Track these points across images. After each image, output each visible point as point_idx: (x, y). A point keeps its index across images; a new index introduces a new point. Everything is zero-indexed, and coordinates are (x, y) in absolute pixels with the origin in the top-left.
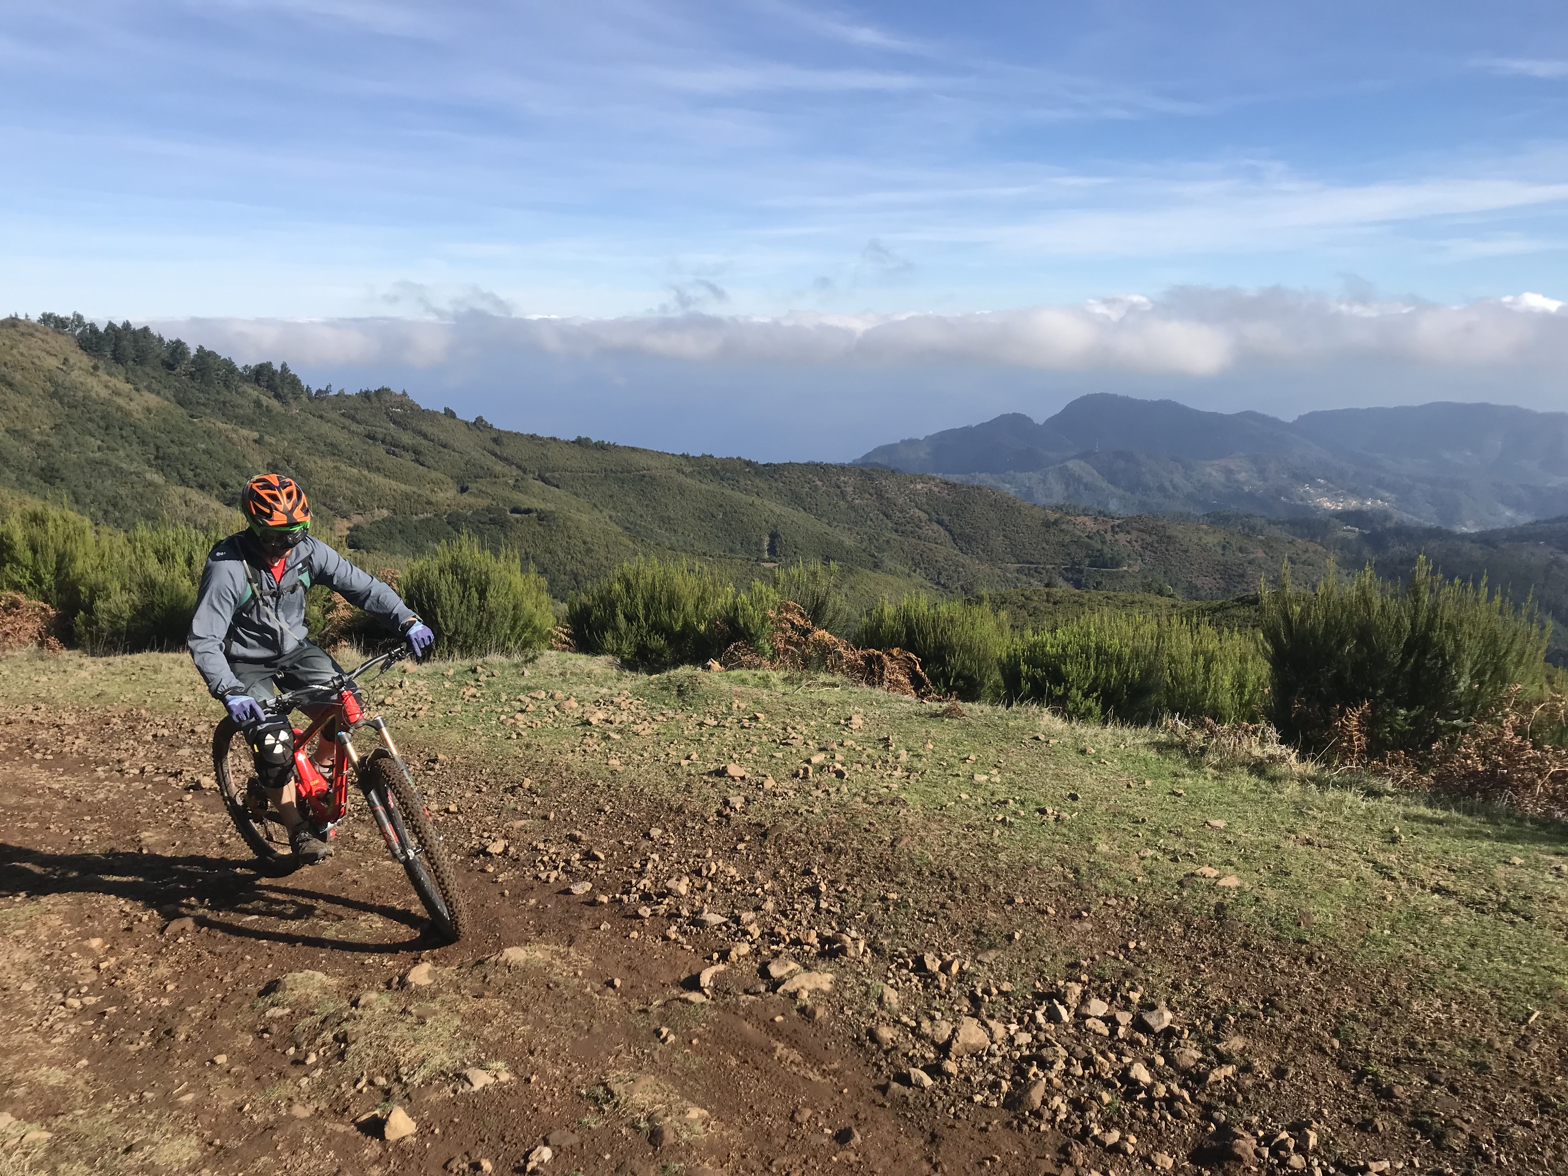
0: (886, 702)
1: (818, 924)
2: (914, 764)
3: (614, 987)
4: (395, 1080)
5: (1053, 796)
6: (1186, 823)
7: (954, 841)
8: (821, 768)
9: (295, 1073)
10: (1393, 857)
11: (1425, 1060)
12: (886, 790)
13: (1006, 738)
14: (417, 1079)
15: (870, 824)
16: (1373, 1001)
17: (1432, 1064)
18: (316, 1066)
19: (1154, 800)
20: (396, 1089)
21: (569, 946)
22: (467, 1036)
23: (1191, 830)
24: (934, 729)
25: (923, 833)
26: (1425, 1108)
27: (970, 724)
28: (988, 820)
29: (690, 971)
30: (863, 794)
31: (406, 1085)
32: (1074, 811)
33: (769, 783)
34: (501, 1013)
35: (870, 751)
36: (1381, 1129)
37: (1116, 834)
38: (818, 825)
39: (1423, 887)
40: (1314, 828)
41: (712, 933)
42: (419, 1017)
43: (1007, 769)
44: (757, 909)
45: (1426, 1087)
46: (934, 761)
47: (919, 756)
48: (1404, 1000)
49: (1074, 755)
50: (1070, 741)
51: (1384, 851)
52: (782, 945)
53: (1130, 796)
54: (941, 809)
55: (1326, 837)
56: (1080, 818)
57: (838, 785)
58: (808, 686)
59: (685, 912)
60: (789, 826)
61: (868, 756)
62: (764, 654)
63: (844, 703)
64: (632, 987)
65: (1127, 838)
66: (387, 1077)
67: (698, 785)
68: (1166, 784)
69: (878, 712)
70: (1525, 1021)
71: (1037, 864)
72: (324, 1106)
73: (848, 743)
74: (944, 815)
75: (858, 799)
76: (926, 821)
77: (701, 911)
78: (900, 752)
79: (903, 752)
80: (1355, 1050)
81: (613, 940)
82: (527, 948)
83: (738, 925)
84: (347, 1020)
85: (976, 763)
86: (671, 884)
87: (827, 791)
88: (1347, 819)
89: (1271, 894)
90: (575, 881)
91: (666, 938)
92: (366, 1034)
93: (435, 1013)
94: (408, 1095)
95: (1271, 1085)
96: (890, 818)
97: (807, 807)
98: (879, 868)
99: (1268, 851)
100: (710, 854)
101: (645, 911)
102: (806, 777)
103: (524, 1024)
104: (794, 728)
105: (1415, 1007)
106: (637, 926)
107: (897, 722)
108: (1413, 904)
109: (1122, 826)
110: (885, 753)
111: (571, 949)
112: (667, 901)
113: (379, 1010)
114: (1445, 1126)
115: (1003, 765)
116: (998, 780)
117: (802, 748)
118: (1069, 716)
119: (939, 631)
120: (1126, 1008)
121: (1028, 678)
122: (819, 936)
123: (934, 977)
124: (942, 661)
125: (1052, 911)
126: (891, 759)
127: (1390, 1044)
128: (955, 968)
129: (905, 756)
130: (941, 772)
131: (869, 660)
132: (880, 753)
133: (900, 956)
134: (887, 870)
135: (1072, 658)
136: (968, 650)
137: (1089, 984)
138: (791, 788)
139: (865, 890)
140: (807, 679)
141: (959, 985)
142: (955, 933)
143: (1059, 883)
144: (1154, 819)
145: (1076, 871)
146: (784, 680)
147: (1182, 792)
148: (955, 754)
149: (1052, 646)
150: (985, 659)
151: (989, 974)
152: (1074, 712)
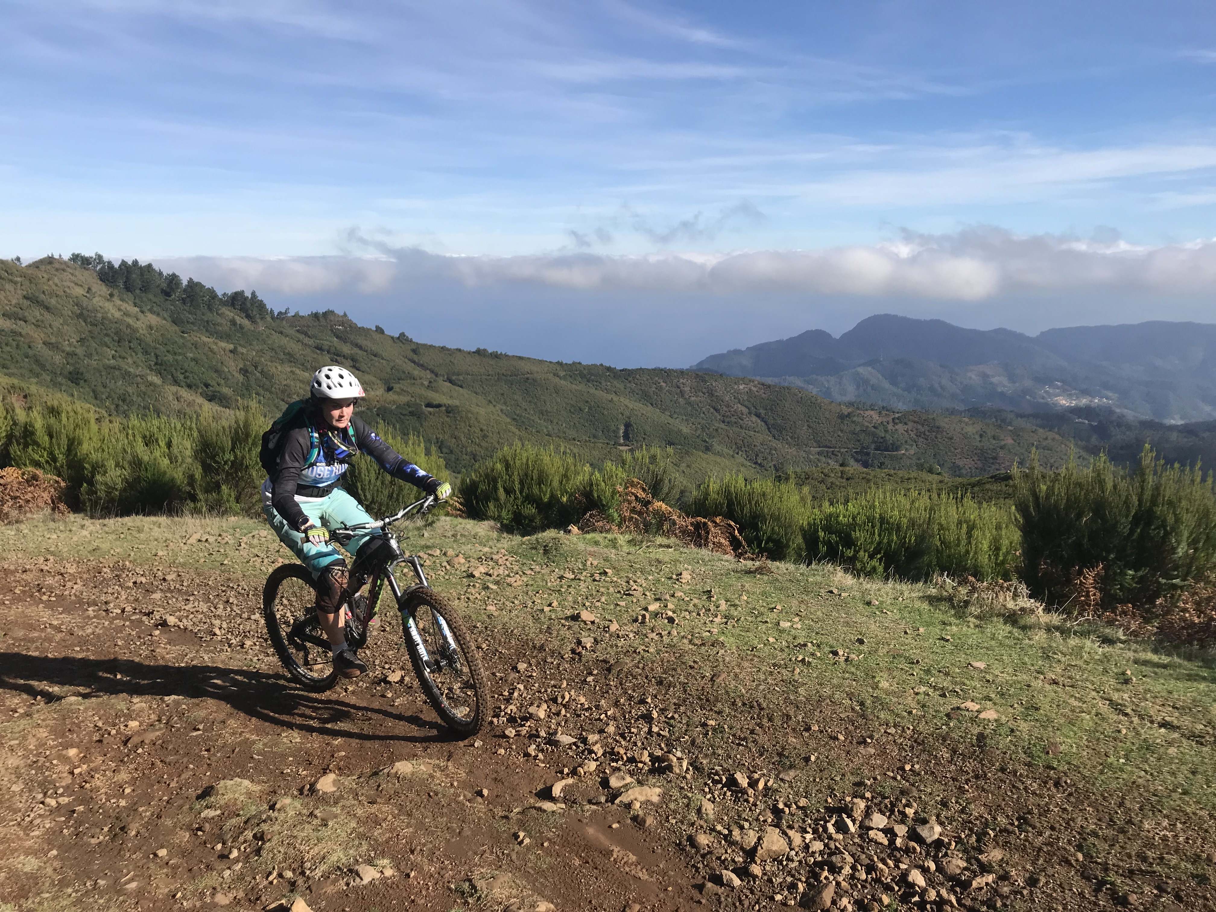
0: (710, 561)
1: (650, 745)
2: (731, 612)
3: (482, 796)
4: (300, 874)
5: (844, 641)
6: (952, 665)
7: (763, 677)
8: (656, 615)
9: (219, 865)
10: (1126, 696)
11: (1154, 872)
12: (708, 634)
13: (806, 592)
14: (318, 873)
15: (694, 662)
16: (1111, 820)
17: (1161, 875)
18: (237, 860)
19: (926, 644)
20: (300, 881)
21: (448, 760)
22: (362, 836)
23: (957, 670)
24: (748, 583)
25: (738, 671)
27: (777, 580)
28: (790, 660)
29: (545, 783)
30: (690, 637)
31: (308, 878)
32: (861, 654)
33: (614, 627)
34: (390, 817)
35: (696, 601)
37: (895, 673)
38: (653, 662)
39: (1152, 722)
40: (1059, 670)
41: (564, 751)
42: (323, 820)
43: (806, 617)
44: (601, 731)
45: (1156, 895)
46: (748, 610)
47: (735, 606)
48: (1137, 820)
49: (861, 606)
50: (858, 595)
51: (1118, 690)
52: (620, 763)
53: (907, 641)
54: (752, 650)
55: (1069, 678)
56: (865, 659)
57: (669, 629)
58: (648, 547)
59: (543, 734)
60: (628, 662)
61: (694, 605)
62: (613, 521)
63: (676, 561)
64: (497, 796)
65: (905, 676)
66: (294, 870)
67: (557, 627)
68: (936, 631)
69: (703, 569)
71: (830, 697)
72: (241, 894)
73: (679, 594)
74: (755, 656)
75: (685, 641)
76: (739, 660)
77: (556, 733)
78: (720, 602)
79: (722, 602)
80: (1096, 862)
81: (484, 756)
82: (414, 762)
83: (585, 745)
84: (264, 821)
85: (781, 612)
86: (532, 710)
87: (661, 634)
88: (1087, 663)
89: (1024, 726)
90: (456, 706)
91: (527, 755)
92: (279, 834)
93: (336, 817)
94: (309, 886)
95: (1025, 892)
96: (711, 658)
97: (643, 647)
98: (701, 699)
99: (1021, 689)
100: (564, 685)
101: (511, 732)
102: (643, 622)
103: (407, 827)
104: (635, 582)
105: (1146, 826)
106: (504, 744)
107: (719, 577)
108: (1143, 737)
109: (900, 666)
110: (708, 603)
111: (450, 764)
112: (528, 724)
113: (292, 813)
115: (803, 614)
116: (799, 626)
117: (641, 598)
118: (857, 573)
119: (753, 503)
120: (903, 822)
121: (824, 543)
122: (650, 755)
123: (744, 792)
124: (755, 528)
125: (841, 737)
126: (712, 608)
127: (1125, 858)
128: (761, 785)
129: (724, 605)
130: (753, 619)
131: (697, 526)
132: (704, 603)
133: (716, 773)
134: (707, 700)
135: (860, 526)
136: (776, 518)
137: (872, 800)
138: (631, 631)
139: (689, 718)
140: (647, 541)
141: (764, 799)
142: (761, 755)
143: (847, 714)
144: (926, 660)
145: (862, 704)
146: (628, 542)
147: (949, 637)
148: (765, 604)
149: (844, 517)
150: (790, 526)
151: (789, 790)
152: (861, 570)
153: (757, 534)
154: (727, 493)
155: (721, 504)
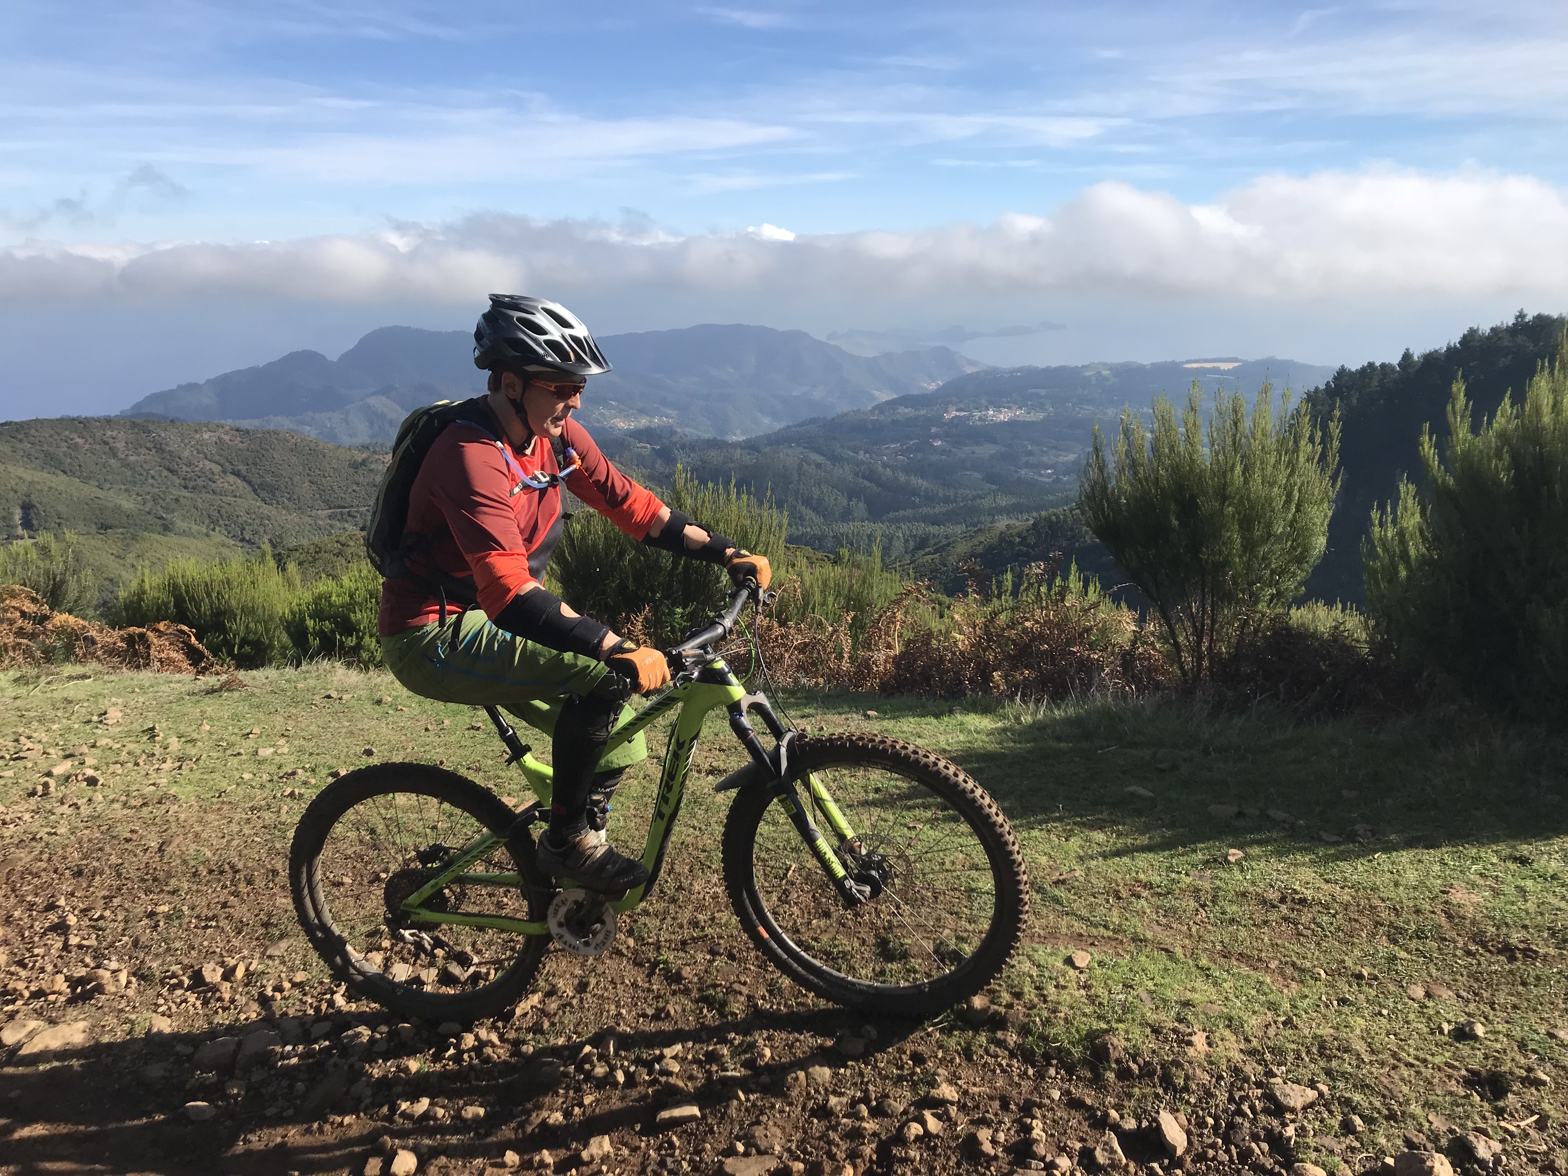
0: (152, 686)
1: (67, 965)
2: (187, 752)
5: (347, 756)
6: (485, 757)
7: (237, 829)
11: (706, 936)
12: (152, 788)
13: (297, 703)
15: (129, 830)
16: (661, 891)
17: (713, 937)
19: (453, 738)
23: (490, 762)
24: (210, 706)
25: (198, 828)
26: (709, 982)
27: (253, 694)
28: (274, 797)
30: (123, 798)
35: (128, 746)
36: (672, 1012)
38: (65, 847)
43: (296, 736)
45: (709, 961)
46: (211, 743)
47: (193, 741)
48: (686, 884)
49: (372, 707)
50: (364, 694)
52: (19, 1003)
53: (428, 740)
54: (217, 796)
57: (89, 794)
58: (48, 683)
60: (24, 857)
61: (128, 753)
63: (97, 696)
69: (141, 700)
70: (785, 875)
73: (102, 742)
74: (223, 803)
75: (116, 806)
76: (201, 814)
78: (169, 741)
79: (173, 740)
80: (648, 943)
85: (260, 737)
87: (75, 804)
95: (574, 1002)
96: (158, 820)
97: (48, 830)
98: (145, 881)
104: (29, 738)
105: (697, 888)
107: (166, 706)
110: (150, 746)
114: (727, 993)
115: (291, 733)
116: (286, 750)
117: (41, 760)
118: (365, 666)
119: (214, 595)
120: (431, 964)
121: (315, 634)
122: (67, 979)
123: (215, 989)
124: (221, 628)
125: (347, 880)
126: (158, 750)
127: (677, 929)
128: (240, 973)
129: (176, 744)
130: (220, 754)
131: (130, 640)
132: (143, 747)
133: (174, 976)
134: (155, 880)
135: (361, 605)
136: (249, 611)
137: (391, 949)
138: (27, 810)
139: (127, 910)
140: (47, 675)
141: (246, 989)
142: (239, 933)
143: (354, 849)
144: (452, 758)
145: (373, 831)
146: (15, 681)
147: (480, 724)
148: (236, 731)
149: (338, 596)
150: (271, 618)
151: (281, 967)
152: (369, 661)
153: (225, 637)
154: (173, 588)
155: (166, 604)
